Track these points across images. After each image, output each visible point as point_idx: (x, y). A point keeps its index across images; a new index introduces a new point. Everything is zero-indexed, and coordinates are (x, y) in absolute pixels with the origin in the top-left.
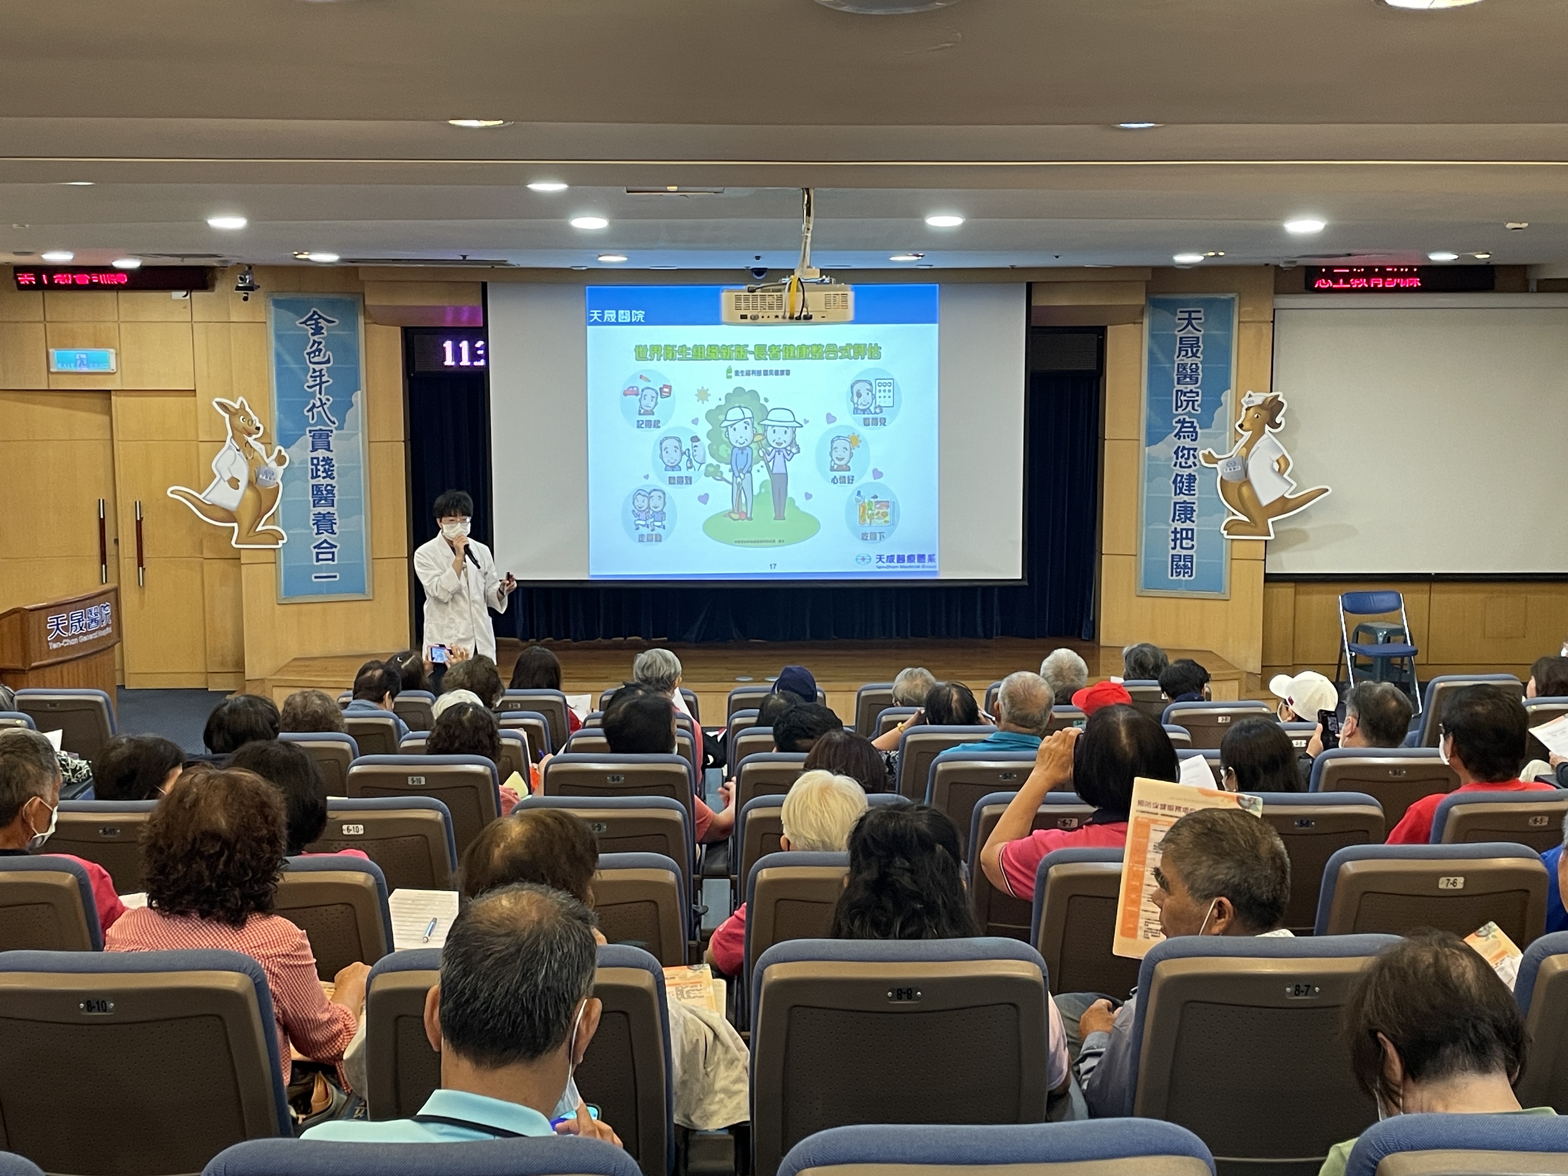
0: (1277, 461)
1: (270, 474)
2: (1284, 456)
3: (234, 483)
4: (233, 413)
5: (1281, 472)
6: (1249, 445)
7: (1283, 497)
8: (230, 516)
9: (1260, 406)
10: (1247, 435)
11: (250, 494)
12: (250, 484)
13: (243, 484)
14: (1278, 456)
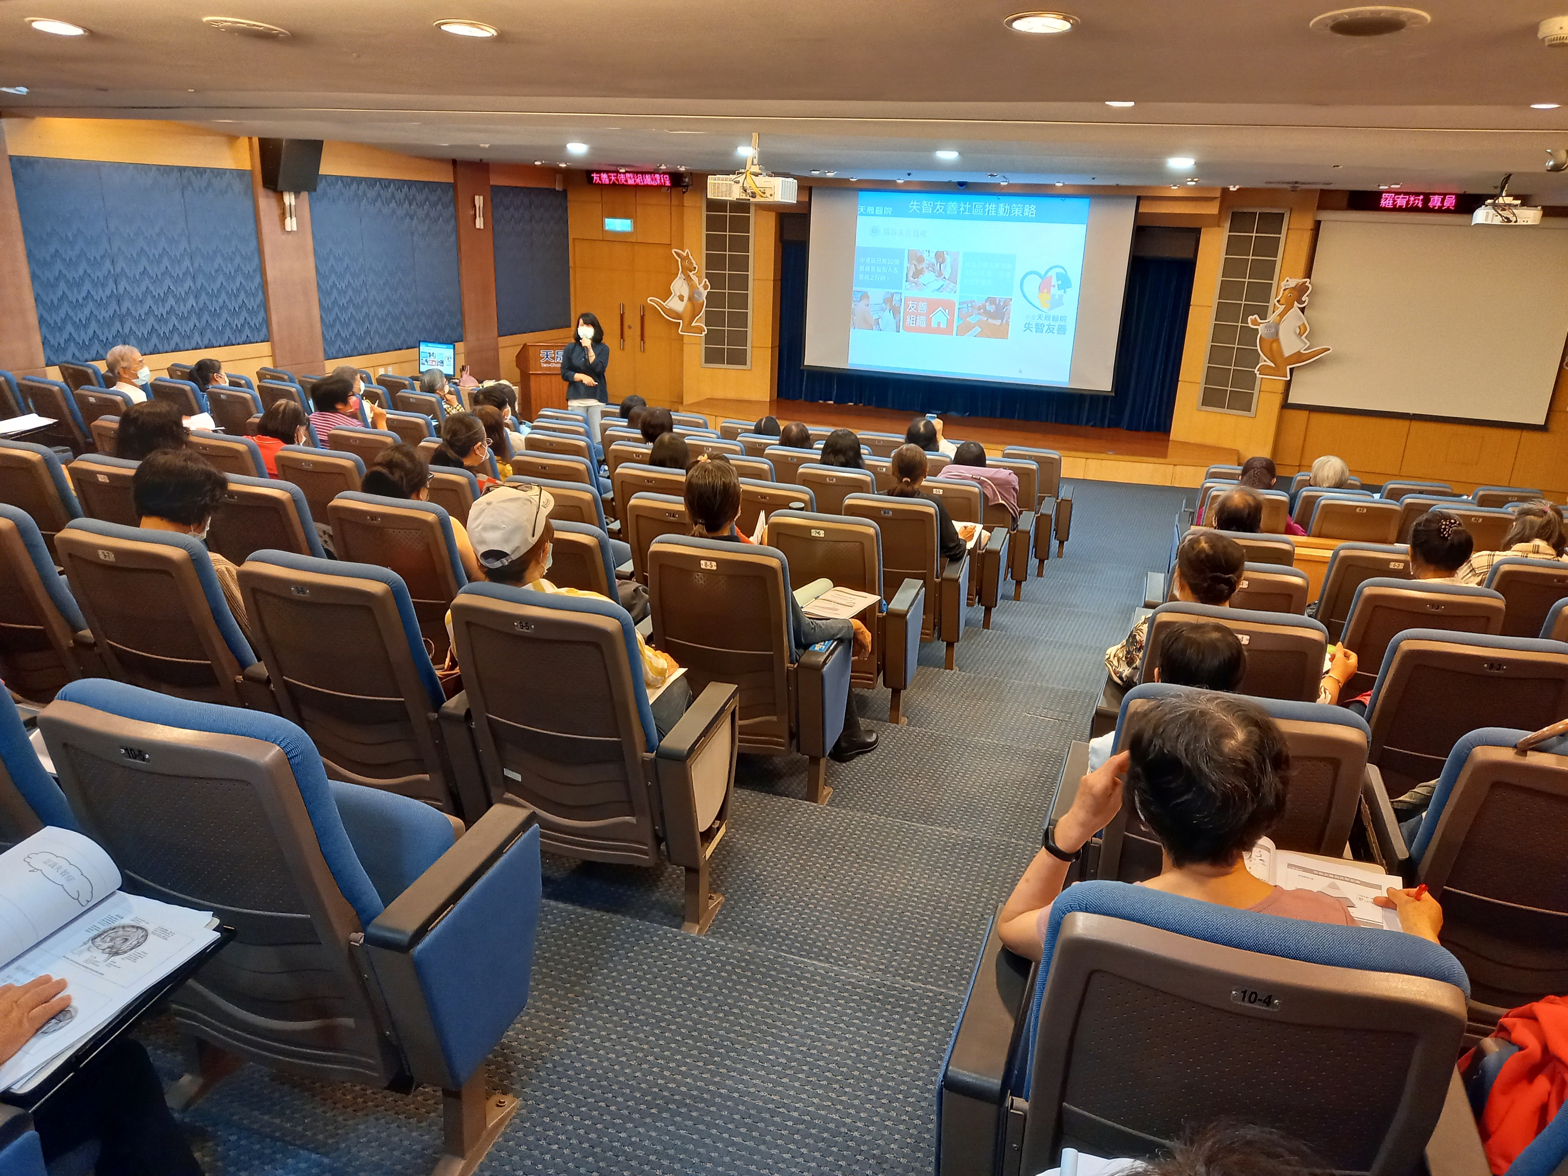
0: (1299, 327)
1: (700, 294)
2: (1304, 324)
3: (681, 298)
4: (683, 259)
5: (1300, 335)
6: (1282, 315)
7: (1299, 352)
8: (678, 316)
9: (1294, 288)
10: (1281, 308)
11: (689, 305)
12: (690, 299)
13: (686, 299)
14: (1300, 324)
